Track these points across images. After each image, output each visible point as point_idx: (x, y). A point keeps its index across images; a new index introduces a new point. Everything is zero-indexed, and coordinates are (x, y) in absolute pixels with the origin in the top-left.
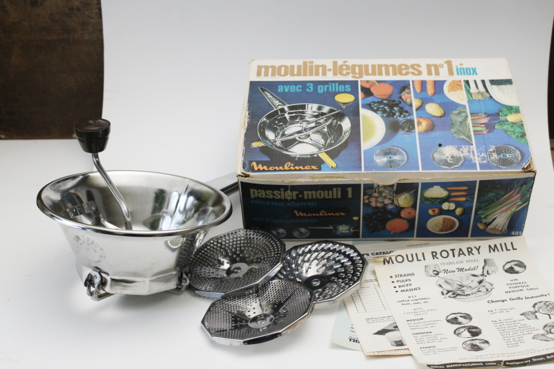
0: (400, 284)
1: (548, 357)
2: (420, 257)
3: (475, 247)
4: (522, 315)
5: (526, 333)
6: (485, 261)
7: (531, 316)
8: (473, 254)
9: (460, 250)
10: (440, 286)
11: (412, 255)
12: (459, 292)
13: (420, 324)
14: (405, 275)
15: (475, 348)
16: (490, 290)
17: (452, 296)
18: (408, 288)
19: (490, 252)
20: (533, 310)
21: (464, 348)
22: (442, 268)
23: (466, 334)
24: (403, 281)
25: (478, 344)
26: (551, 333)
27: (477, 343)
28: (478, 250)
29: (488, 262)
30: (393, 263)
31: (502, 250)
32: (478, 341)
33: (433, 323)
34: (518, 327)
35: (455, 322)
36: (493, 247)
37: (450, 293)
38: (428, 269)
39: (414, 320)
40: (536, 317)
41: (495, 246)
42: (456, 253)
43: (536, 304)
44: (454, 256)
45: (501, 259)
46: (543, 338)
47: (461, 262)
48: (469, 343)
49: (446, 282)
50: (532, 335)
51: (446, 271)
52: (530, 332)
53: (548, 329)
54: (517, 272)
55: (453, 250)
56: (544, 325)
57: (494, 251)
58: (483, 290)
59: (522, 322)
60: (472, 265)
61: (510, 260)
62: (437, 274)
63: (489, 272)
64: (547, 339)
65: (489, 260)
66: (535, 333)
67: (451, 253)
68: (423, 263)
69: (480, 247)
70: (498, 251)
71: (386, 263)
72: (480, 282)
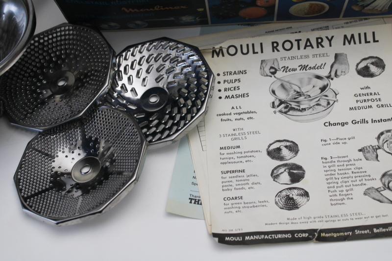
0: (227, 85)
1: (375, 230)
2: (258, 49)
3: (327, 37)
4: (360, 150)
5: (358, 183)
6: (336, 56)
7: (371, 155)
8: (323, 46)
9: (308, 40)
10: (274, 92)
11: (248, 45)
12: (293, 105)
13: (235, 156)
14: (235, 73)
15: (290, 204)
16: (331, 102)
17: (284, 110)
18: (234, 93)
19: (344, 44)
20: (375, 143)
21: (276, 203)
22: (282, 64)
23: (285, 177)
24: (231, 81)
25: (295, 197)
26: (389, 188)
27: (294, 194)
28: (330, 41)
29: (339, 57)
30: (223, 56)
31: (360, 42)
32: (296, 191)
33: (249, 155)
34: (350, 172)
35: (276, 155)
36: (349, 38)
37: (283, 105)
38: (264, 65)
39: (229, 148)
40: (377, 156)
41: (352, 36)
42: (302, 44)
43: (382, 134)
44: (299, 49)
45: (356, 54)
46: (376, 195)
47: (307, 57)
48: (284, 193)
49: (282, 86)
50: (364, 188)
51: (286, 69)
52: (364, 182)
53: (386, 180)
54: (372, 75)
55: (298, 41)
56: (383, 172)
57: (349, 43)
58: (323, 103)
59: (358, 164)
60: (319, 61)
61: (367, 56)
62: (274, 73)
63: (339, 73)
64: (381, 198)
65: (341, 54)
66: (370, 184)
67: (295, 44)
68: (260, 57)
69: (332, 37)
70: (355, 43)
71: (215, 55)
72: (323, 89)
